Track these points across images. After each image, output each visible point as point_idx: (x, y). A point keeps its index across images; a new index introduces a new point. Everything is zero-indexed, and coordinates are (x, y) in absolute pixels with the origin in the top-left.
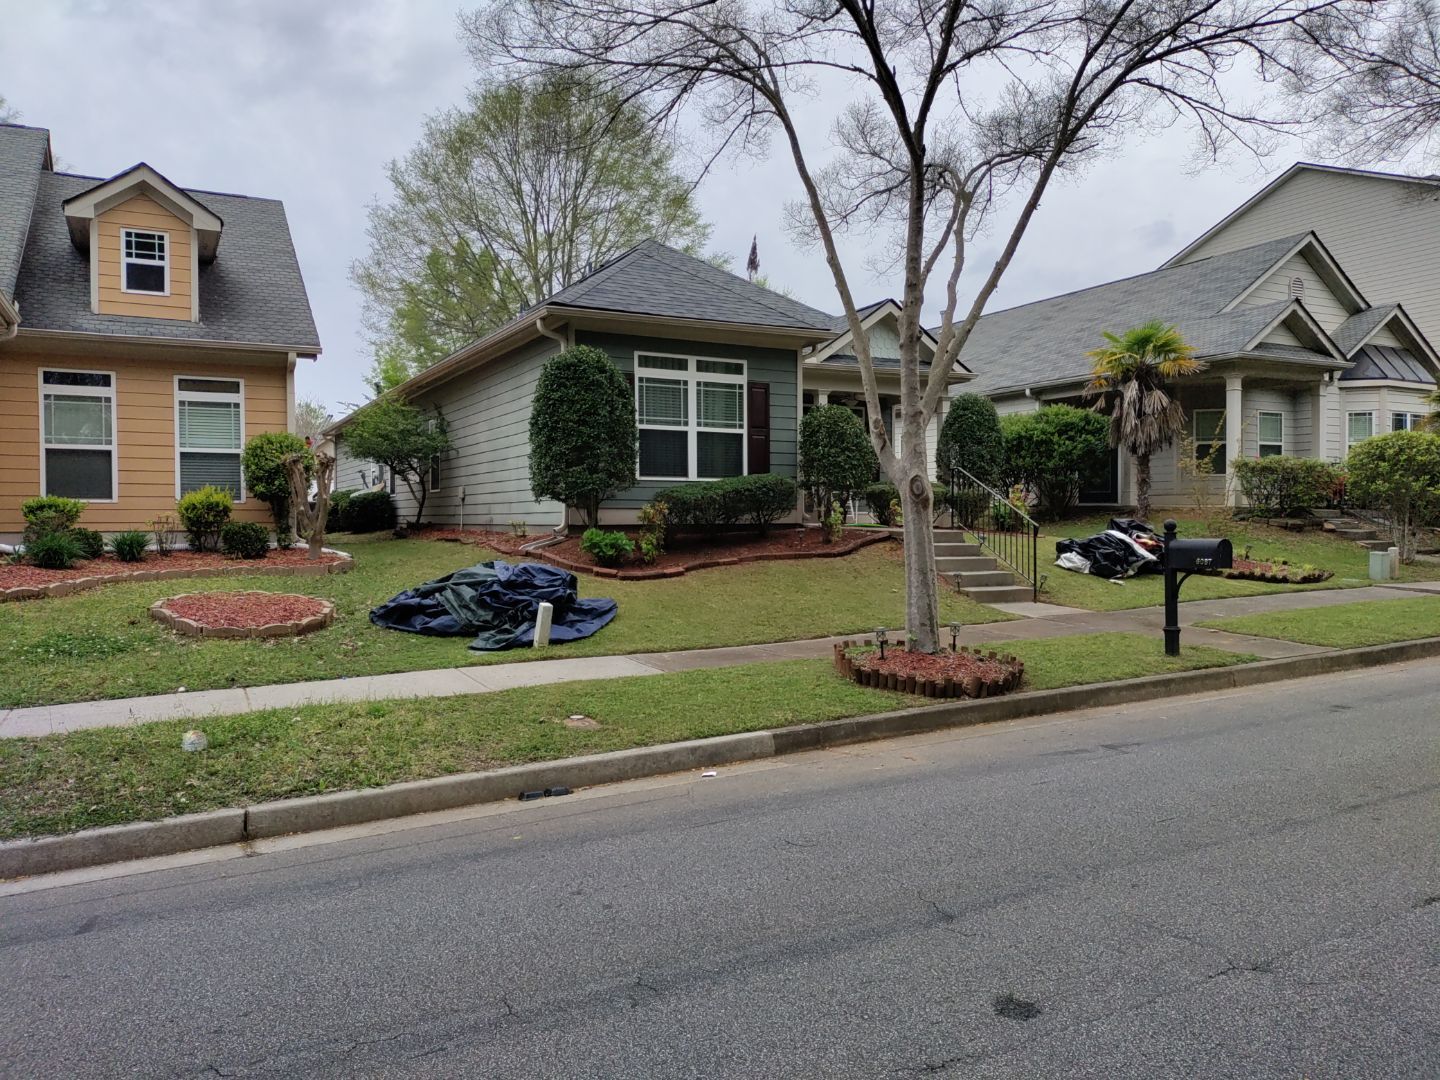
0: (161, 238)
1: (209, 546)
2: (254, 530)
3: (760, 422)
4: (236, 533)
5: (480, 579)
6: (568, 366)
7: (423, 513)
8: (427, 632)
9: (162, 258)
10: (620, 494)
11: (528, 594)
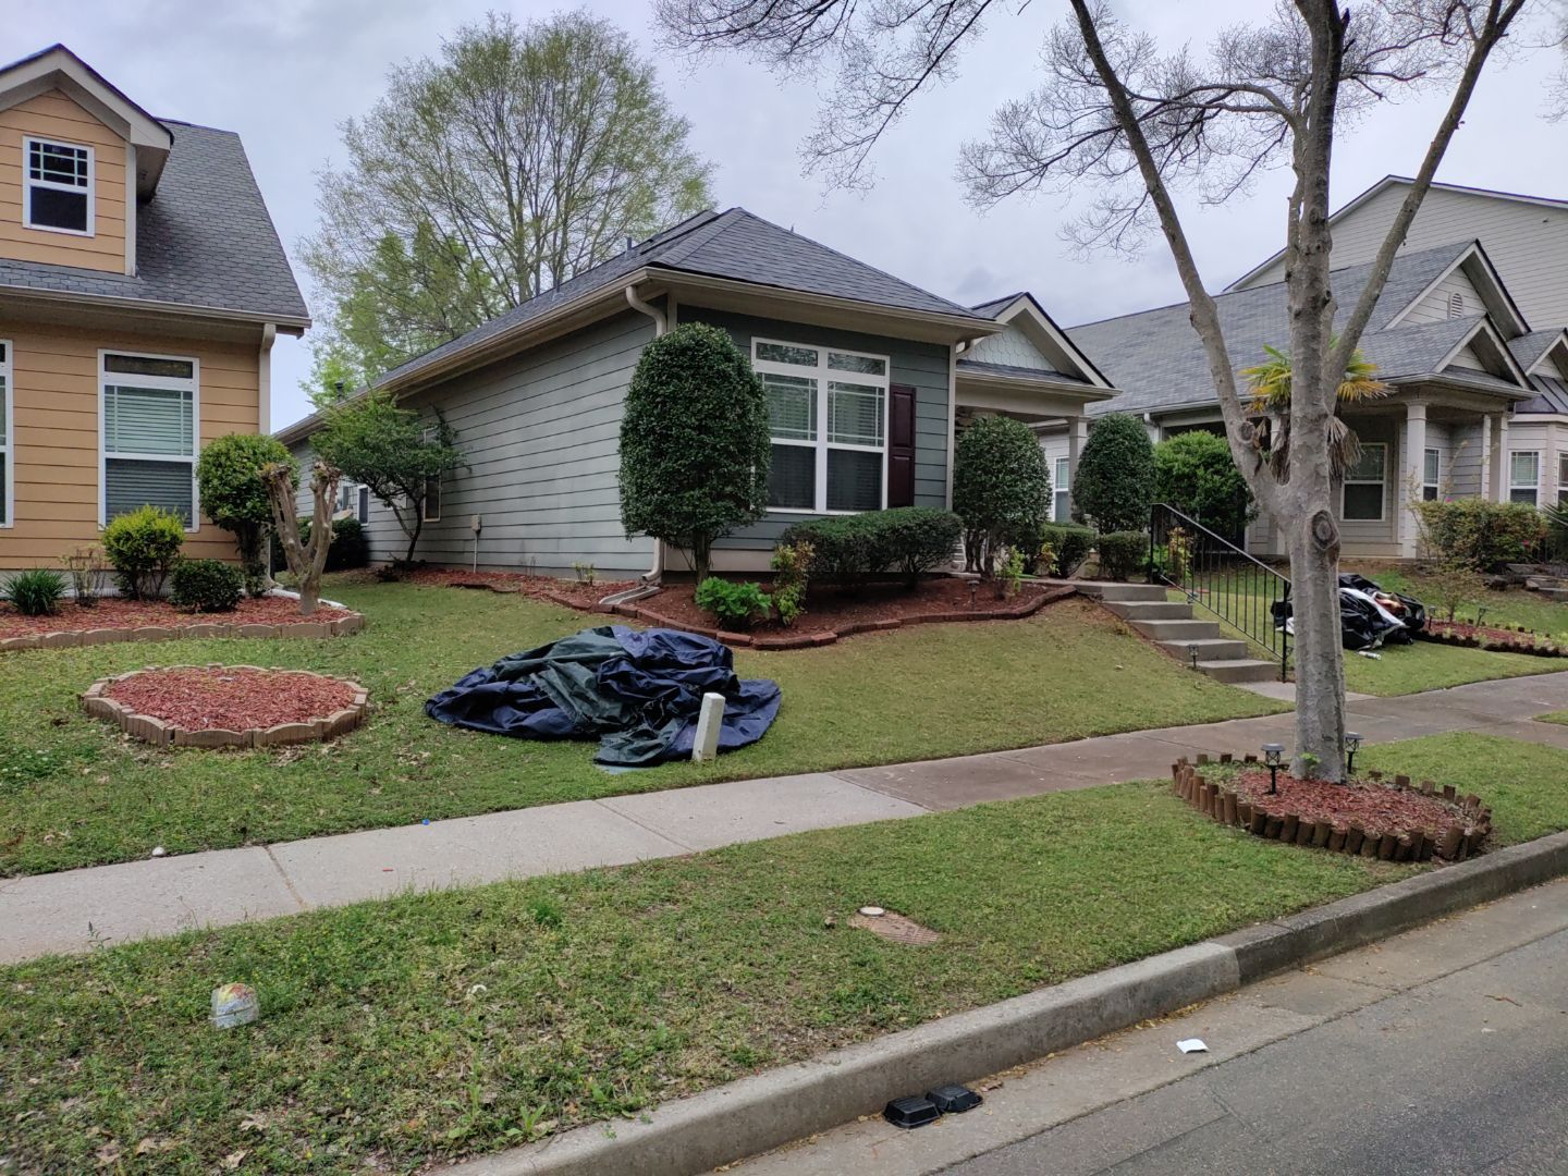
0: (83, 154)
1: (148, 592)
2: (219, 571)
3: (904, 441)
4: (195, 575)
5: (596, 654)
6: (684, 350)
7: (416, 549)
8: (521, 733)
9: (83, 183)
10: (737, 530)
11: (671, 676)
